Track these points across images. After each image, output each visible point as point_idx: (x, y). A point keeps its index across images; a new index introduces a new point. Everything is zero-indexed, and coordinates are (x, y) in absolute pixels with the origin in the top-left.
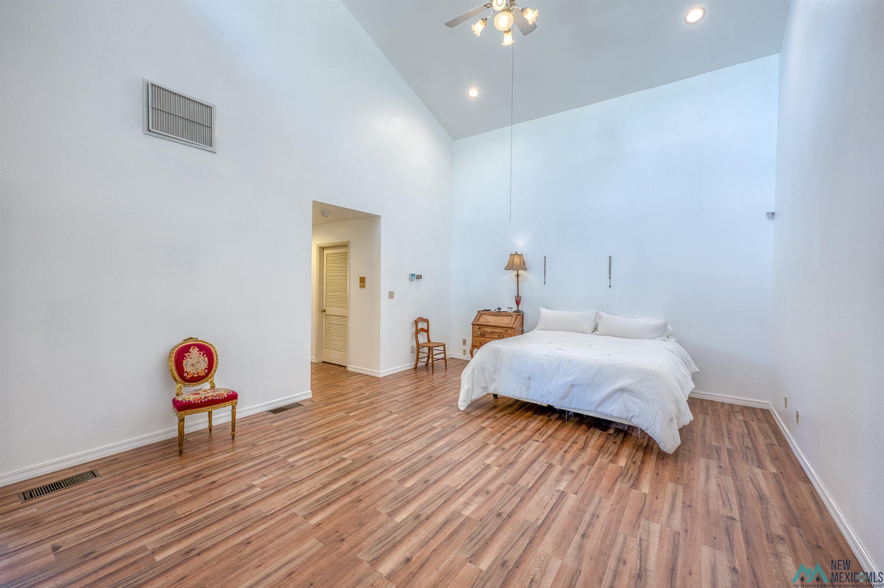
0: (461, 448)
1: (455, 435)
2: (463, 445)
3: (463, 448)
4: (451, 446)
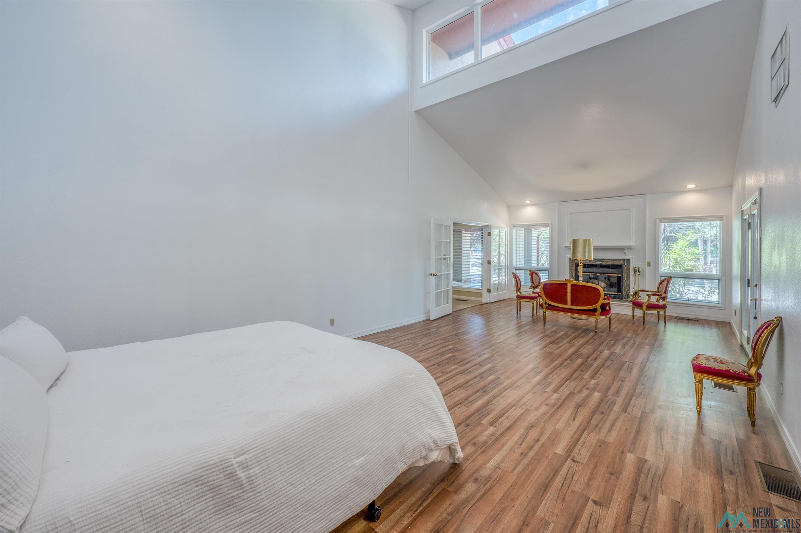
0: (458, 399)
1: (465, 413)
2: (456, 402)
3: (457, 399)
4: (468, 401)
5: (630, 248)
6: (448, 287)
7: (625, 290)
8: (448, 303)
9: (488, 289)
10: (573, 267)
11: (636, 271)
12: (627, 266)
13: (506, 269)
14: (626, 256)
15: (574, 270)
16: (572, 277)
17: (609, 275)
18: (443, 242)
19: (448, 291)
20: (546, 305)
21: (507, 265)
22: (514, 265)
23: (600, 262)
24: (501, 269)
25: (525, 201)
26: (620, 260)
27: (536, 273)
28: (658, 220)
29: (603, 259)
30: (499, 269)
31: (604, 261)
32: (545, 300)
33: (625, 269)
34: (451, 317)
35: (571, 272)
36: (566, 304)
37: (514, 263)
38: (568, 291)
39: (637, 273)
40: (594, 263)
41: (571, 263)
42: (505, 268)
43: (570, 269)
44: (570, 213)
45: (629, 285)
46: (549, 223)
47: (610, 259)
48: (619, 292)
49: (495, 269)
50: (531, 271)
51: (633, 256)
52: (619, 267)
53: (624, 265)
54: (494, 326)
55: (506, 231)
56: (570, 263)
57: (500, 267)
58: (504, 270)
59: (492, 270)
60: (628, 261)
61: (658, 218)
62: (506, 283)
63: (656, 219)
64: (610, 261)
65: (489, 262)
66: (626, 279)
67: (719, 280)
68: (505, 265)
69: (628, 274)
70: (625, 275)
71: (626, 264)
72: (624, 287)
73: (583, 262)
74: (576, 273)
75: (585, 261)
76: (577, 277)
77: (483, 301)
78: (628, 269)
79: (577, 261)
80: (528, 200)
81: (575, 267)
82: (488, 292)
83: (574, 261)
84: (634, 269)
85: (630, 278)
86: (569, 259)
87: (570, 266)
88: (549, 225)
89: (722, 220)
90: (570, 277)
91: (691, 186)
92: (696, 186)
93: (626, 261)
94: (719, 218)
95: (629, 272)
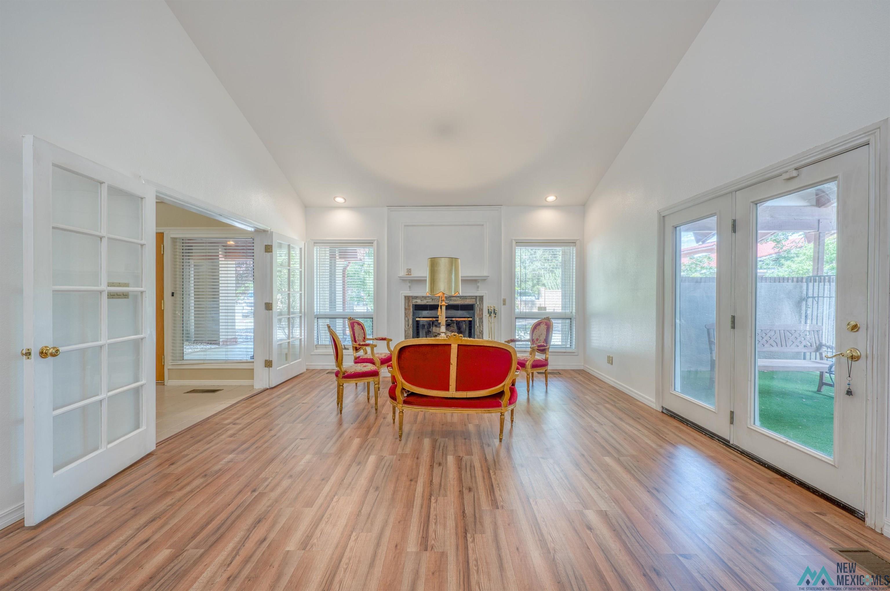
5: (484, 280)
6: (137, 380)
8: (137, 427)
9: (266, 361)
10: (409, 309)
11: (491, 312)
12: (479, 306)
13: (303, 319)
14: (478, 292)
15: (411, 314)
16: (408, 326)
17: (457, 319)
18: (105, 241)
19: (137, 391)
20: (402, 393)
21: (303, 310)
22: (315, 311)
24: (292, 318)
25: (335, 197)
26: (471, 297)
27: (359, 324)
28: (514, 243)
30: (289, 318)
31: (451, 300)
32: (402, 383)
33: (477, 310)
34: (153, 462)
35: (406, 319)
36: (447, 389)
37: (315, 308)
38: (452, 361)
39: (493, 315)
41: (407, 304)
42: (301, 317)
43: (405, 313)
44: (405, 226)
45: (482, 333)
46: (375, 240)
49: (280, 320)
50: (350, 319)
51: (486, 292)
52: (469, 308)
53: (476, 305)
54: (286, 483)
55: (301, 249)
56: (405, 305)
57: (291, 316)
58: (298, 320)
59: (275, 320)
60: (481, 298)
61: (515, 240)
62: (303, 343)
63: (512, 240)
64: (458, 298)
65: (269, 307)
66: (478, 325)
67: (571, 319)
68: (301, 312)
69: (481, 317)
70: (478, 318)
71: (478, 303)
72: (476, 336)
73: (424, 302)
74: (413, 319)
75: (427, 301)
76: (415, 325)
77: (255, 387)
78: (481, 310)
79: (415, 300)
80: (340, 197)
81: (413, 311)
82: (265, 367)
83: (411, 301)
84: (488, 310)
85: (483, 322)
86: (405, 297)
87: (405, 308)
88: (374, 244)
89: (575, 246)
90: (405, 327)
91: (551, 198)
92: (556, 200)
93: (478, 299)
94: (573, 243)
95: (482, 314)
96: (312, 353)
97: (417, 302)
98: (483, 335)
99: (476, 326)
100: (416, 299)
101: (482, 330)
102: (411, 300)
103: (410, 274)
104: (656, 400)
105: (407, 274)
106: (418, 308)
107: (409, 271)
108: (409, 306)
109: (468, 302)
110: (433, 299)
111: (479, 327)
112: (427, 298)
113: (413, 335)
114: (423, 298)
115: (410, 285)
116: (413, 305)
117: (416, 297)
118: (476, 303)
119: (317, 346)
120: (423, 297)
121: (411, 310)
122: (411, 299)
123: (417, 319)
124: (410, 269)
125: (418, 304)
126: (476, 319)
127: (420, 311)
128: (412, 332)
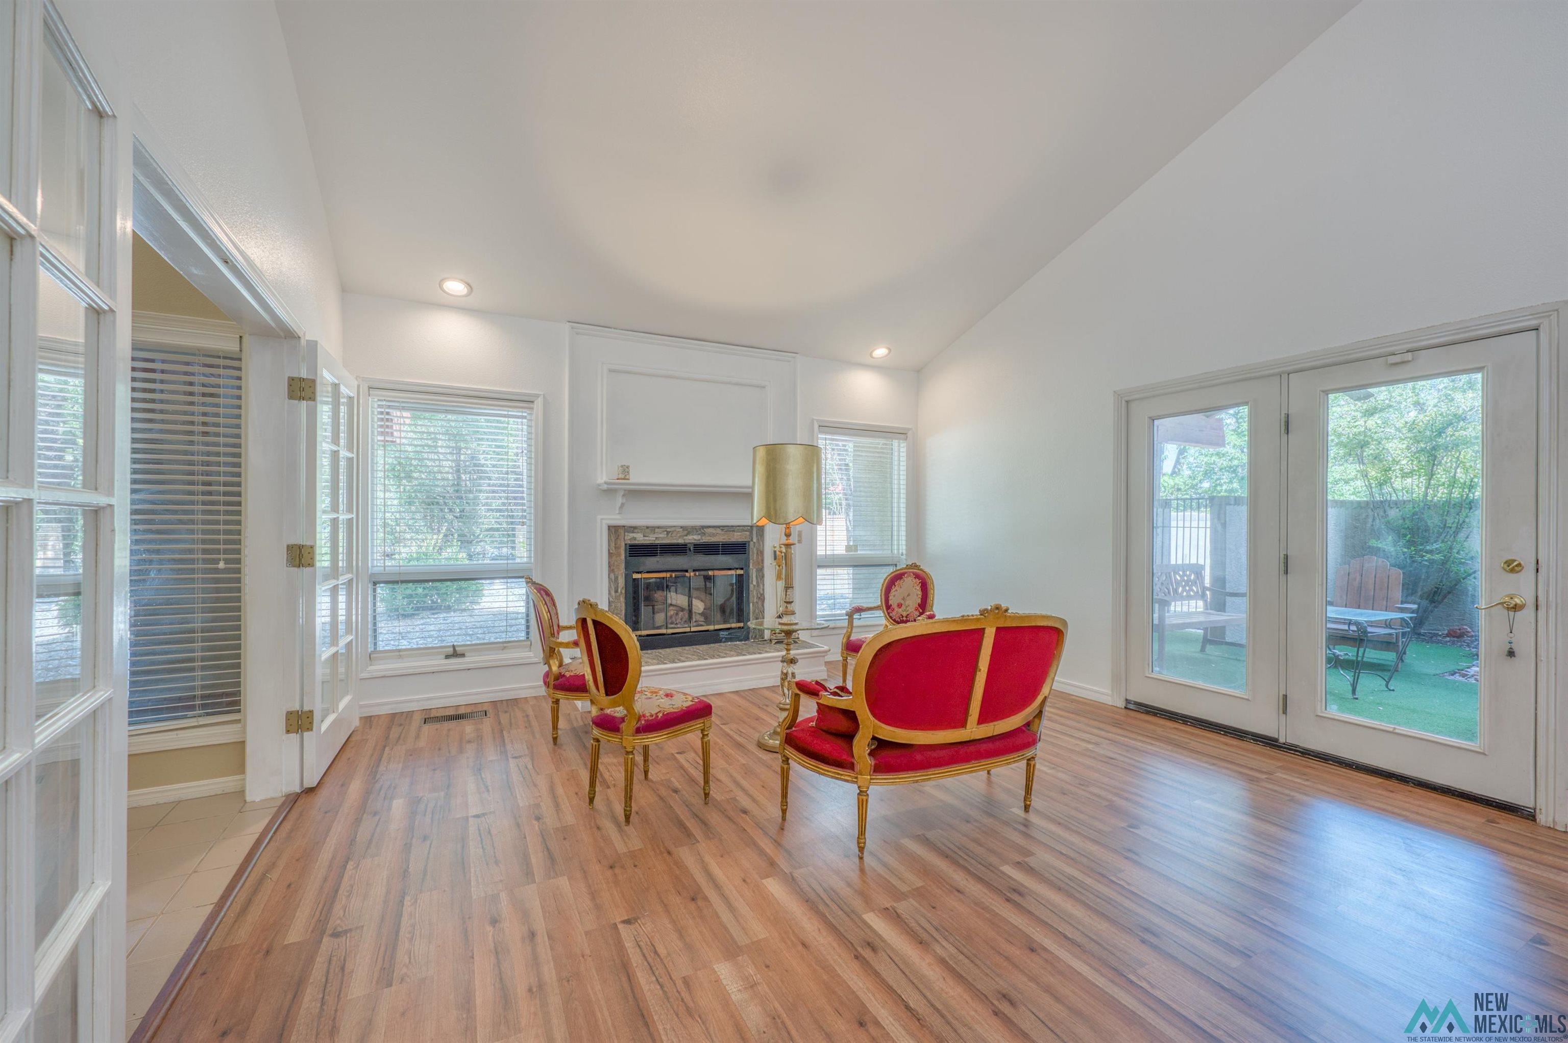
7: (753, 613)
9: (291, 714)
10: (619, 555)
12: (757, 545)
13: (354, 586)
15: (623, 566)
16: (616, 591)
17: (716, 573)
21: (354, 563)
22: (370, 563)
23: (696, 537)
25: (443, 279)
26: (742, 528)
28: (815, 425)
29: (703, 527)
31: (704, 534)
32: (874, 726)
33: (753, 553)
35: (612, 576)
37: (370, 557)
38: (981, 664)
40: (681, 541)
41: (613, 543)
43: (609, 563)
44: (610, 371)
45: (762, 598)
46: (537, 396)
47: (719, 527)
48: (739, 621)
52: (738, 549)
53: (751, 543)
56: (609, 546)
60: (760, 530)
62: (354, 650)
63: (813, 421)
64: (719, 531)
65: (301, 556)
66: (755, 583)
69: (760, 567)
70: (754, 569)
71: (755, 540)
72: (751, 605)
73: (651, 539)
74: (627, 576)
75: (656, 535)
76: (631, 590)
77: (248, 798)
78: (761, 553)
79: (632, 535)
80: (455, 279)
81: (626, 557)
82: (288, 732)
83: (622, 537)
84: (775, 552)
85: (763, 577)
86: (609, 527)
87: (609, 553)
88: (535, 406)
89: (906, 439)
90: (610, 593)
91: (880, 352)
92: (889, 354)
93: (754, 532)
94: (901, 434)
95: (763, 561)
96: (364, 675)
97: (635, 539)
98: (763, 601)
99: (751, 586)
100: (633, 532)
101: (762, 592)
102: (623, 534)
103: (627, 477)
104: (1112, 690)
105: (621, 476)
106: (637, 551)
107: (625, 470)
108: (617, 548)
109: (737, 537)
110: (668, 533)
111: (756, 587)
112: (657, 530)
113: (626, 610)
114: (648, 530)
115: (624, 501)
116: (626, 544)
117: (633, 529)
118: (752, 540)
119: (372, 657)
120: (648, 527)
121: (623, 557)
122: (621, 531)
123: (635, 576)
124: (628, 467)
125: (637, 542)
126: (751, 572)
127: (642, 559)
128: (623, 605)
